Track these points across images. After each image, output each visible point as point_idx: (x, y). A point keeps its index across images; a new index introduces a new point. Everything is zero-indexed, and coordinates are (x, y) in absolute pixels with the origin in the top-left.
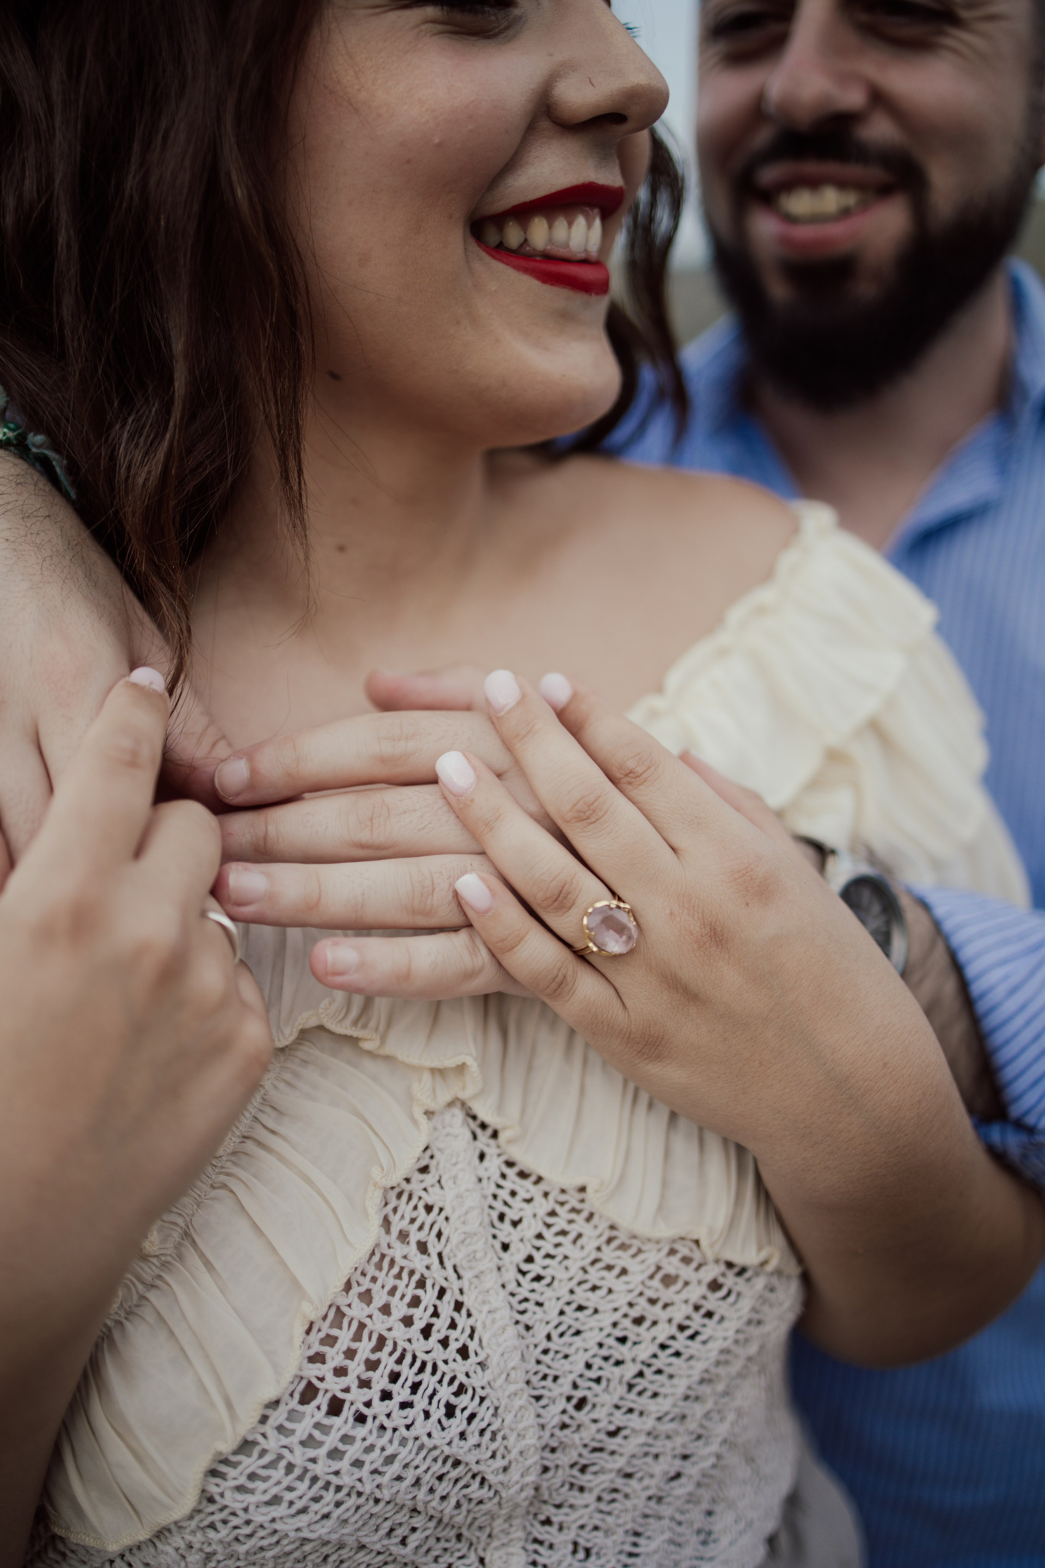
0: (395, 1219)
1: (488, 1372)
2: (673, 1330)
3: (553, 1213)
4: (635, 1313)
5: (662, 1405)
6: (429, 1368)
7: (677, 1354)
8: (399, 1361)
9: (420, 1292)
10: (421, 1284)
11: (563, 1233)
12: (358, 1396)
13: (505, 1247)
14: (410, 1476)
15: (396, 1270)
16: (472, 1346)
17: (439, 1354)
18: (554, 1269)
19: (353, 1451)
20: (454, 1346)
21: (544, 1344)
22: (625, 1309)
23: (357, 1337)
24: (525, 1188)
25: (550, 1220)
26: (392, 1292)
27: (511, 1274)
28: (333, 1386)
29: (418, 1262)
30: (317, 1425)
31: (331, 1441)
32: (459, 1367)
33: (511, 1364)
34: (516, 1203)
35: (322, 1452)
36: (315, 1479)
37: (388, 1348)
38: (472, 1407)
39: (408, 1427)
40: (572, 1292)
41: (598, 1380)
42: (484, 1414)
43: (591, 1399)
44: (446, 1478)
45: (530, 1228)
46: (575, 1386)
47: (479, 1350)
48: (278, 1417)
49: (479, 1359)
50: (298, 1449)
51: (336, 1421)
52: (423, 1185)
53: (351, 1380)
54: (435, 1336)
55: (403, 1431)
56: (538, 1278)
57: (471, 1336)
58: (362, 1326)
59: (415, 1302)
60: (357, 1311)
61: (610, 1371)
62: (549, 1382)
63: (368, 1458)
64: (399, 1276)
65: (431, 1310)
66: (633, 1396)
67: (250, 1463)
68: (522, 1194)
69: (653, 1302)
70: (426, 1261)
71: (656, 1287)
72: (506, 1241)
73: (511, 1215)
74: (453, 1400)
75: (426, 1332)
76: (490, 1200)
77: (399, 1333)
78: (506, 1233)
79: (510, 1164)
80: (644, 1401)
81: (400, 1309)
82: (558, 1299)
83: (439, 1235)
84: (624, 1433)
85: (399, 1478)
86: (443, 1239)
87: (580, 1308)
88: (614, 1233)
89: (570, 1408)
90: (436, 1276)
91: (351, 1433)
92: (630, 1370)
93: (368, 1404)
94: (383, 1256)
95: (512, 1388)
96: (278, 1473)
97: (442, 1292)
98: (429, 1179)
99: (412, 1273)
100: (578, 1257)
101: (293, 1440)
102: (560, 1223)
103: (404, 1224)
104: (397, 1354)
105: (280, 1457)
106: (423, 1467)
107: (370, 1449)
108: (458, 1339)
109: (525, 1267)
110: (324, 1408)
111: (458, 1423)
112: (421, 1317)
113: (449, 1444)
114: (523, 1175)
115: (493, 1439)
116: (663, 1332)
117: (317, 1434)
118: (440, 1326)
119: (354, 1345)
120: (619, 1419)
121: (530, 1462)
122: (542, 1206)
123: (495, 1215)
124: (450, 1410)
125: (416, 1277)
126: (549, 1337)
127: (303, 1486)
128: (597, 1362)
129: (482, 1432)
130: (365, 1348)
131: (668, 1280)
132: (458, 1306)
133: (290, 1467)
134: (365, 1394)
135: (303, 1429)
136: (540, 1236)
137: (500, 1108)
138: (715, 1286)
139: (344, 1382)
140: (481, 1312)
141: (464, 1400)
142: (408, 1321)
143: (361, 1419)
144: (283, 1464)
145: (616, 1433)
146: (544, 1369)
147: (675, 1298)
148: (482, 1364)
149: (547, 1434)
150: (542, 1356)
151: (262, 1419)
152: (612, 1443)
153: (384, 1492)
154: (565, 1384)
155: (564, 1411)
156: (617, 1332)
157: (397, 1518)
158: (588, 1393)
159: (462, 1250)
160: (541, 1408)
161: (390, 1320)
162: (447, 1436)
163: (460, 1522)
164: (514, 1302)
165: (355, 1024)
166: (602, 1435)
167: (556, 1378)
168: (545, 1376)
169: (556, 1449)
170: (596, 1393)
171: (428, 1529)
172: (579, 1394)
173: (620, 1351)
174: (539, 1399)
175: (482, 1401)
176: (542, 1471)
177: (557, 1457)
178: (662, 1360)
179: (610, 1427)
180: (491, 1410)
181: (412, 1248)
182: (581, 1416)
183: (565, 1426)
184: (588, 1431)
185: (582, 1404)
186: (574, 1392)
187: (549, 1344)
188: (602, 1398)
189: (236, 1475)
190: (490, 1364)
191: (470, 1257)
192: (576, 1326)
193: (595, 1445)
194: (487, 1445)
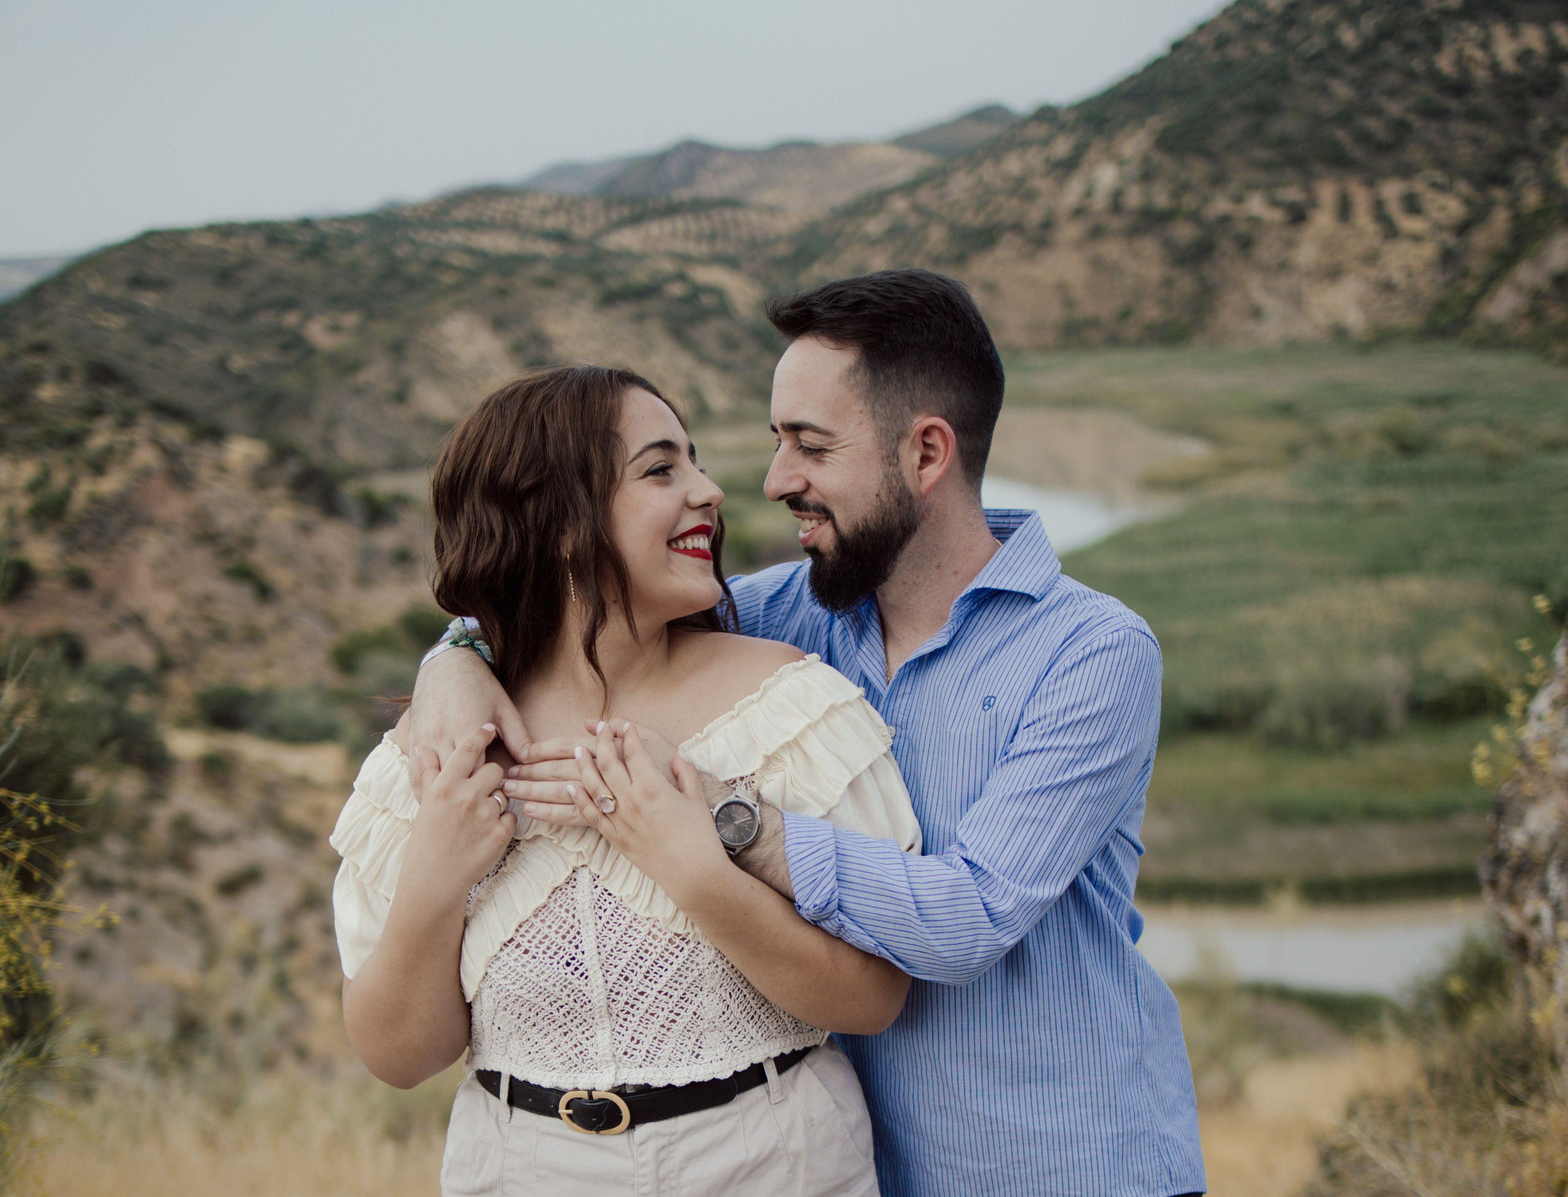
0: (559, 900)
1: (584, 955)
3: (617, 908)
4: (644, 948)
6: (562, 949)
7: (662, 968)
8: (552, 944)
9: (563, 925)
10: (564, 922)
11: (620, 915)
12: (533, 951)
13: (600, 917)
14: (551, 981)
15: (556, 916)
16: (580, 946)
17: (567, 945)
18: (616, 928)
19: (530, 967)
20: (573, 944)
21: (609, 952)
22: (640, 945)
23: (538, 933)
24: (610, 899)
25: (616, 910)
26: (553, 922)
27: (600, 926)
28: (526, 945)
29: (564, 915)
30: (519, 956)
31: (523, 961)
32: (573, 951)
33: (593, 956)
34: (606, 903)
35: (519, 964)
36: (518, 974)
37: (549, 938)
38: (577, 965)
39: (551, 964)
40: (622, 937)
41: (633, 971)
43: (630, 979)
45: (609, 912)
46: (623, 971)
47: (582, 947)
48: (507, 950)
49: (582, 950)
50: (513, 962)
51: (526, 956)
52: (572, 892)
53: (533, 945)
54: (567, 940)
55: (548, 965)
56: (610, 930)
57: (581, 943)
58: (540, 930)
59: (561, 927)
60: (539, 925)
61: (636, 968)
62: (613, 967)
63: (535, 970)
64: (557, 918)
65: (566, 931)
66: (647, 980)
67: (498, 964)
68: (608, 901)
69: (651, 944)
70: (567, 915)
71: (650, 940)
72: (600, 915)
73: (604, 907)
74: (570, 961)
75: (564, 937)
76: (596, 900)
77: (553, 935)
78: (600, 913)
79: (606, 890)
80: (651, 984)
81: (555, 927)
82: (617, 938)
84: (645, 995)
85: (546, 980)
86: (576, 910)
87: (626, 943)
88: (636, 917)
89: (621, 979)
90: (571, 921)
91: (530, 961)
92: (644, 970)
94: (552, 911)
95: (593, 963)
96: (507, 968)
97: (572, 927)
98: (574, 890)
99: (562, 918)
100: (625, 924)
101: (511, 959)
102: (619, 912)
104: (551, 942)
105: (507, 964)
106: (556, 979)
107: (536, 967)
108: (575, 942)
109: (606, 925)
110: (523, 951)
111: (571, 969)
112: (562, 932)
113: (566, 974)
114: (610, 894)
115: (586, 978)
116: (654, 957)
117: (519, 958)
118: (569, 937)
119: (536, 935)
120: (641, 988)
121: (600, 990)
122: (613, 905)
123: (597, 907)
124: (568, 964)
125: (563, 920)
126: (612, 951)
127: (514, 974)
128: (632, 964)
129: (581, 976)
130: (539, 937)
131: (654, 937)
132: (579, 933)
133: (510, 967)
134: (537, 950)
135: (514, 956)
136: (612, 915)
137: (600, 869)
138: (672, 942)
140: (585, 936)
141: (573, 962)
142: (557, 933)
143: (534, 957)
144: (508, 966)
145: (642, 993)
146: (610, 962)
147: (657, 944)
148: (583, 952)
149: (610, 985)
150: (609, 957)
151: (501, 950)
152: (641, 998)
153: (542, 984)
154: (619, 969)
155: (619, 979)
156: (639, 955)
157: (552, 999)
158: (629, 976)
159: (582, 914)
160: (607, 975)
161: (550, 930)
162: (565, 971)
163: (579, 1010)
164: (599, 936)
165: (551, 834)
166: (636, 993)
167: (616, 966)
168: (611, 964)
169: (617, 993)
170: (632, 976)
171: (567, 1008)
172: (625, 975)
173: (640, 962)
174: (607, 971)
175: (581, 964)
176: (611, 1000)
177: (618, 998)
178: (656, 968)
179: (639, 991)
180: (585, 968)
181: (563, 910)
182: (626, 984)
183: (620, 985)
184: (630, 990)
185: (626, 979)
186: (622, 973)
187: (612, 953)
188: (634, 978)
189: (495, 967)
190: (585, 952)
191: (585, 918)
192: (624, 950)
193: (634, 997)
194: (583, 981)
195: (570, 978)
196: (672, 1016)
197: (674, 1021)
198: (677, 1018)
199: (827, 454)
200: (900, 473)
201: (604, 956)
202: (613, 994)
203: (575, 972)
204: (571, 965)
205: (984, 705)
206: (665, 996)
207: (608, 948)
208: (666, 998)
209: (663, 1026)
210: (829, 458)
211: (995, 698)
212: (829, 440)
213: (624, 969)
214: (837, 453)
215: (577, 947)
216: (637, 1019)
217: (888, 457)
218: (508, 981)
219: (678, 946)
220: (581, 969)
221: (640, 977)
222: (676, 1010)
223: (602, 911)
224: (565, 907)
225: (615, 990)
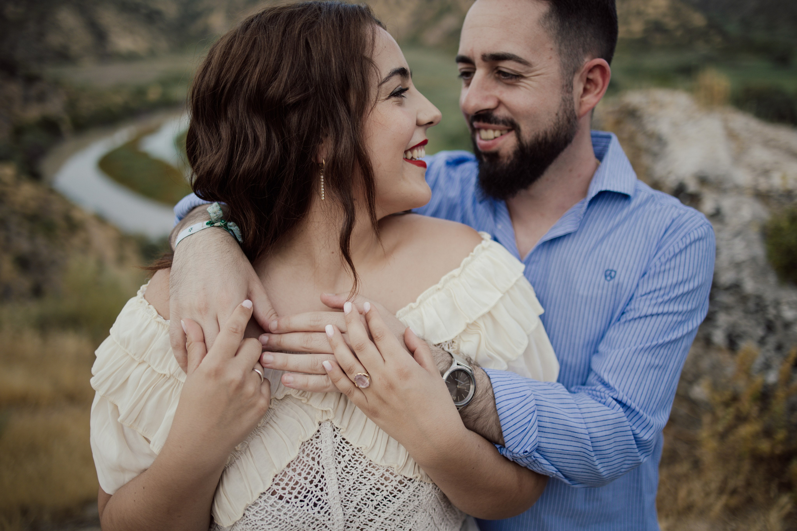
0: (306, 450)
1: (328, 496)
2: (388, 493)
3: (354, 455)
4: (376, 487)
5: (386, 515)
6: (310, 492)
7: (390, 501)
8: (302, 489)
9: (310, 471)
10: (311, 469)
11: (357, 461)
12: (287, 496)
13: (339, 462)
14: (302, 520)
15: (304, 464)
16: (325, 488)
17: (314, 489)
18: (353, 470)
19: (284, 510)
20: (319, 487)
21: (348, 491)
22: (373, 485)
23: (290, 480)
24: (347, 447)
25: (353, 457)
26: (302, 470)
27: (339, 470)
28: (281, 492)
29: (311, 463)
30: (275, 502)
31: (279, 506)
32: (319, 493)
33: (335, 495)
34: (344, 450)
35: (276, 509)
36: (273, 516)
37: (299, 484)
38: (323, 505)
39: (302, 507)
40: (358, 478)
41: (365, 504)
42: (326, 508)
43: (363, 510)
44: (314, 523)
45: (347, 458)
46: (358, 505)
47: (326, 490)
48: (265, 497)
49: (326, 492)
50: (269, 507)
51: (280, 501)
52: (316, 442)
53: (286, 492)
54: (314, 484)
55: (300, 508)
56: (348, 473)
57: (325, 485)
58: (292, 478)
59: (309, 473)
60: (291, 474)
61: (369, 502)
62: (349, 502)
63: (289, 513)
64: (305, 466)
65: (313, 476)
66: (376, 510)
67: (256, 508)
68: (346, 448)
69: (382, 484)
70: (313, 462)
71: (382, 480)
72: (340, 461)
73: (342, 454)
74: (316, 502)
75: (311, 482)
76: (336, 448)
77: (302, 481)
78: (340, 458)
79: (344, 439)
80: (380, 513)
81: (304, 475)
82: (354, 479)
83: (319, 456)
84: (374, 521)
85: (298, 520)
86: (320, 458)
87: (361, 483)
88: (371, 463)
89: (356, 510)
90: (316, 467)
91: (284, 505)
92: (375, 503)
93: (290, 499)
94: (301, 460)
95: (335, 502)
96: (264, 512)
97: (317, 472)
98: (318, 440)
99: (309, 465)
100: (360, 468)
101: (268, 505)
102: (356, 458)
103: (309, 452)
104: (301, 487)
105: (264, 508)
106: (306, 519)
107: (290, 511)
108: (320, 485)
109: (345, 469)
110: (278, 497)
111: (318, 509)
112: (310, 478)
113: (314, 514)
114: (347, 443)
115: (329, 514)
116: (385, 493)
117: (275, 504)
118: (316, 481)
119: (289, 482)
120: (372, 517)
121: (340, 523)
122: (351, 452)
123: (337, 453)
124: (315, 505)
125: (310, 467)
126: (350, 489)
127: (270, 517)
128: (365, 499)
129: (325, 513)
130: (292, 484)
131: (386, 479)
132: (322, 477)
133: (267, 511)
134: (290, 496)
135: (271, 502)
136: (350, 461)
137: (341, 423)
138: (401, 482)
139: (284, 492)
140: (328, 479)
141: (320, 503)
142: (306, 478)
143: (288, 502)
144: (265, 510)
145: (371, 520)
146: (348, 498)
147: (388, 484)
148: (327, 494)
150: (347, 495)
151: (260, 497)
152: (370, 524)
154: (354, 504)
155: (354, 511)
156: (371, 492)
158: (362, 507)
159: (325, 461)
160: (345, 509)
161: (300, 478)
162: (314, 511)
164: (340, 478)
165: (300, 395)
166: (367, 520)
167: (352, 502)
168: (348, 501)
169: (351, 522)
170: (364, 508)
172: (359, 507)
173: (372, 497)
174: (345, 506)
175: (326, 503)
176: (346, 527)
178: (385, 502)
179: (370, 519)
180: (329, 507)
181: (310, 459)
182: (359, 514)
183: (354, 516)
184: (362, 519)
185: (360, 510)
186: (357, 506)
187: (350, 492)
188: (367, 510)
189: (253, 511)
190: (329, 494)
191: (327, 464)
192: (359, 488)
193: (364, 523)
194: (327, 516)
195: (317, 516)
199: (522, 80)
200: (572, 99)
201: (343, 494)
202: (348, 522)
203: (321, 511)
204: (318, 506)
205: (606, 276)
206: (390, 521)
207: (347, 488)
210: (523, 83)
211: (615, 272)
212: (527, 68)
213: (359, 503)
214: (531, 80)
215: (322, 489)
217: (567, 85)
218: (264, 523)
219: (406, 485)
221: (371, 508)
223: (341, 457)
224: (311, 456)
225: (350, 520)
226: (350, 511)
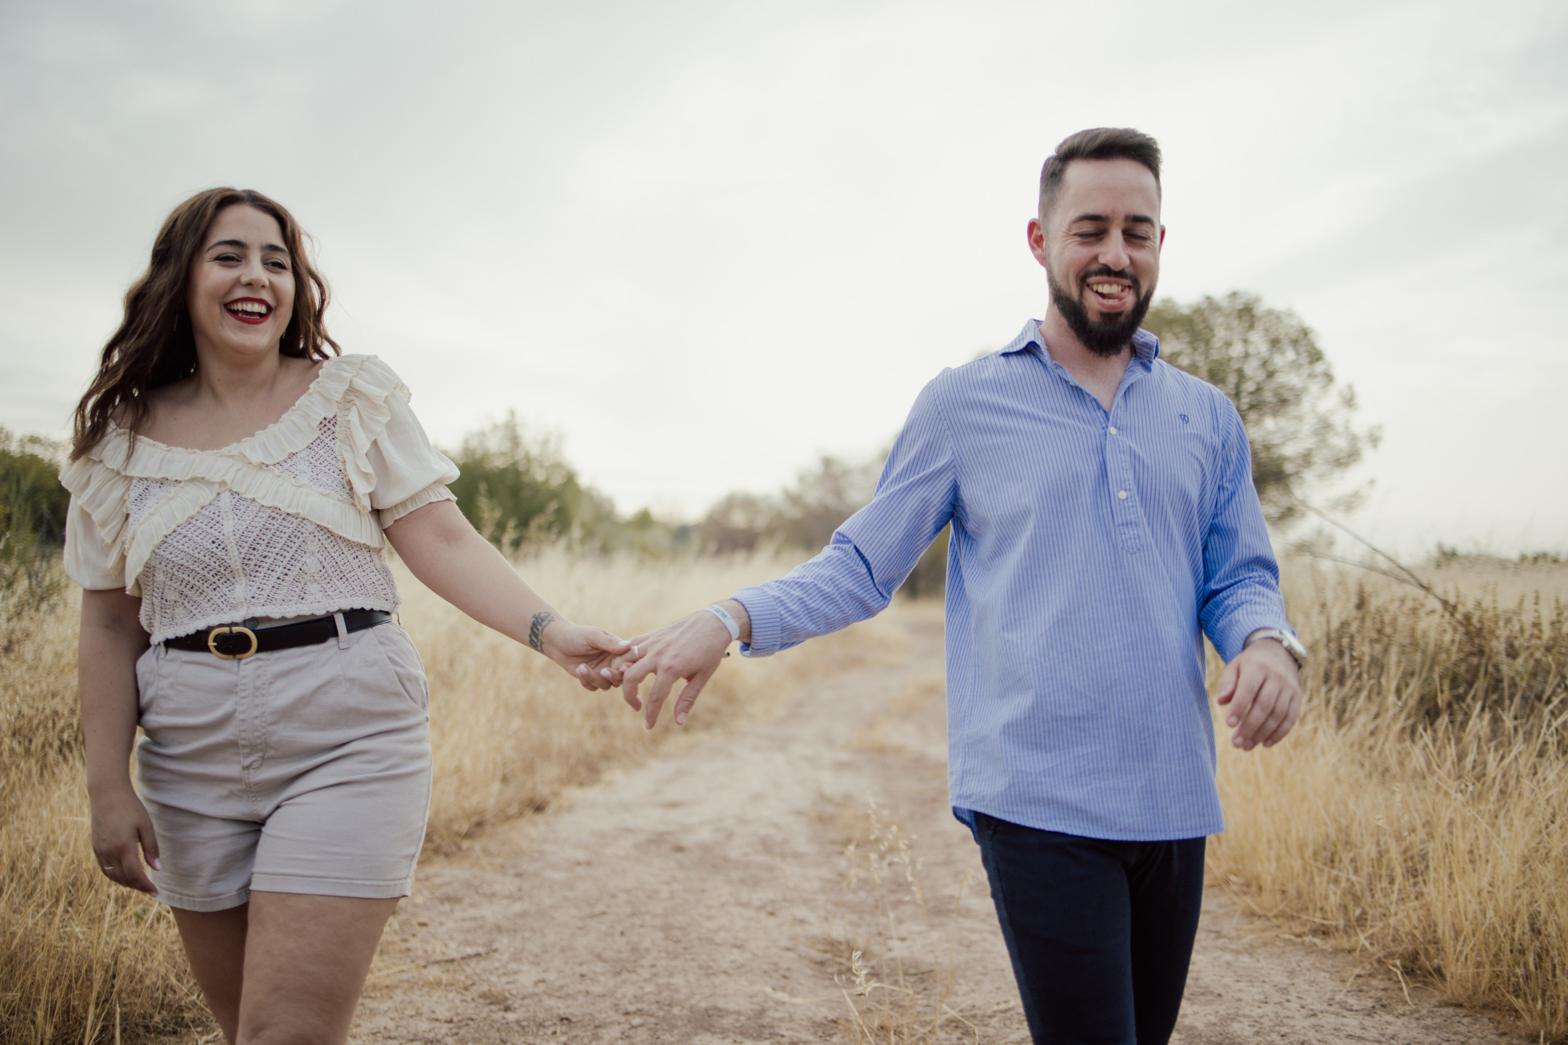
0: (208, 509)
6: (210, 534)
8: (203, 531)
9: (211, 521)
14: (202, 553)
17: (213, 532)
23: (193, 526)
25: (247, 509)
28: (185, 533)
29: (212, 515)
31: (183, 542)
32: (217, 534)
37: (201, 529)
39: (202, 543)
40: (250, 523)
44: (213, 557)
48: (171, 537)
51: (184, 539)
54: (213, 529)
55: (200, 543)
58: (195, 525)
59: (209, 522)
60: (194, 522)
61: (261, 541)
62: (244, 543)
65: (213, 524)
69: (270, 524)
71: (270, 521)
74: (215, 540)
75: (211, 528)
82: (246, 524)
83: (219, 511)
85: (199, 553)
87: (253, 527)
91: (187, 542)
92: (266, 541)
99: (210, 517)
100: (253, 515)
101: (174, 541)
106: (206, 552)
107: (191, 545)
110: (182, 536)
112: (210, 525)
117: (180, 541)
118: (215, 527)
120: (265, 554)
121: (236, 559)
122: (246, 506)
124: (213, 542)
128: (258, 539)
129: (223, 549)
130: (194, 528)
131: (273, 519)
132: (221, 524)
135: (177, 539)
136: (245, 512)
139: (188, 533)
141: (217, 541)
143: (190, 539)
145: (265, 557)
146: (242, 540)
147: (276, 522)
148: (223, 535)
149: (243, 555)
150: (241, 537)
152: (265, 560)
153: (197, 555)
154: (249, 544)
155: (249, 550)
156: (262, 532)
157: (204, 565)
159: (224, 514)
160: (241, 548)
161: (202, 525)
162: (212, 547)
163: (224, 572)
167: (246, 542)
171: (215, 571)
173: (264, 537)
175: (223, 542)
177: (250, 562)
178: (274, 539)
180: (226, 546)
182: (255, 552)
183: (250, 554)
184: (257, 556)
185: (254, 549)
186: (251, 546)
187: (243, 535)
189: (163, 548)
190: (225, 535)
191: (227, 516)
192: (251, 532)
194: (225, 552)
195: (215, 550)
196: (286, 571)
197: (286, 574)
198: (289, 572)
201: (237, 537)
202: (246, 559)
203: (219, 548)
204: (216, 544)
207: (240, 532)
208: (282, 558)
209: (279, 578)
213: (252, 544)
215: (219, 532)
216: (262, 574)
220: (223, 545)
221: (264, 546)
222: (288, 566)
223: (238, 511)
224: (213, 511)
226: (244, 551)
